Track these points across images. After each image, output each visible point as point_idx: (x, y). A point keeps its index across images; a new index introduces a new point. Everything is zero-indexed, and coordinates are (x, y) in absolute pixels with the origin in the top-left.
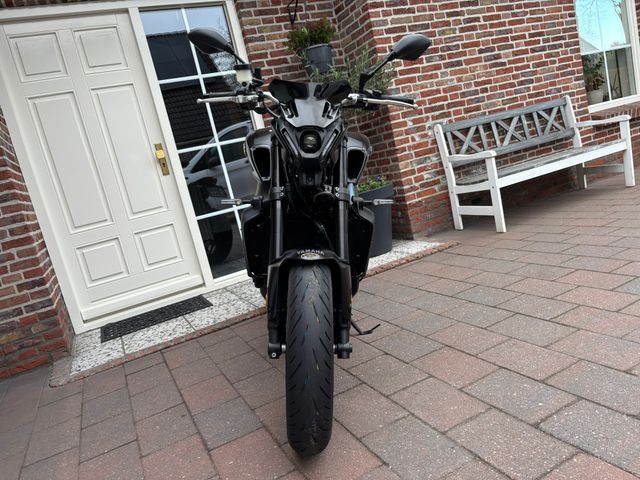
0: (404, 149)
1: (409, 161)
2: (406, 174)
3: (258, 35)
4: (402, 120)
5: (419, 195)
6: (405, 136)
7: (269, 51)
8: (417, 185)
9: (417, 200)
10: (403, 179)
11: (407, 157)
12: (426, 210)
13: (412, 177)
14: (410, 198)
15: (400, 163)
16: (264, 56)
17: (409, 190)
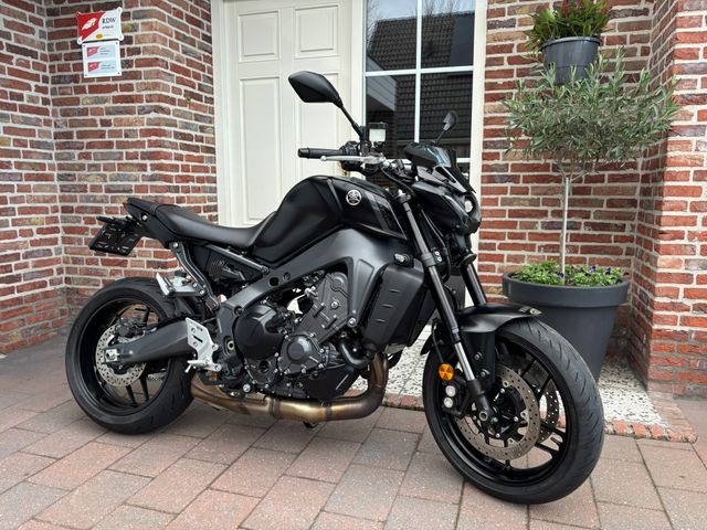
0: (679, 235)
1: (683, 258)
2: (668, 277)
3: (507, 17)
4: (691, 183)
5: (686, 321)
6: (688, 213)
7: (516, 43)
8: (689, 303)
9: (678, 328)
10: (658, 285)
11: (680, 250)
12: (693, 350)
13: (682, 287)
14: (662, 320)
15: (661, 257)
16: (509, 49)
17: (665, 307)
